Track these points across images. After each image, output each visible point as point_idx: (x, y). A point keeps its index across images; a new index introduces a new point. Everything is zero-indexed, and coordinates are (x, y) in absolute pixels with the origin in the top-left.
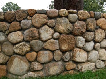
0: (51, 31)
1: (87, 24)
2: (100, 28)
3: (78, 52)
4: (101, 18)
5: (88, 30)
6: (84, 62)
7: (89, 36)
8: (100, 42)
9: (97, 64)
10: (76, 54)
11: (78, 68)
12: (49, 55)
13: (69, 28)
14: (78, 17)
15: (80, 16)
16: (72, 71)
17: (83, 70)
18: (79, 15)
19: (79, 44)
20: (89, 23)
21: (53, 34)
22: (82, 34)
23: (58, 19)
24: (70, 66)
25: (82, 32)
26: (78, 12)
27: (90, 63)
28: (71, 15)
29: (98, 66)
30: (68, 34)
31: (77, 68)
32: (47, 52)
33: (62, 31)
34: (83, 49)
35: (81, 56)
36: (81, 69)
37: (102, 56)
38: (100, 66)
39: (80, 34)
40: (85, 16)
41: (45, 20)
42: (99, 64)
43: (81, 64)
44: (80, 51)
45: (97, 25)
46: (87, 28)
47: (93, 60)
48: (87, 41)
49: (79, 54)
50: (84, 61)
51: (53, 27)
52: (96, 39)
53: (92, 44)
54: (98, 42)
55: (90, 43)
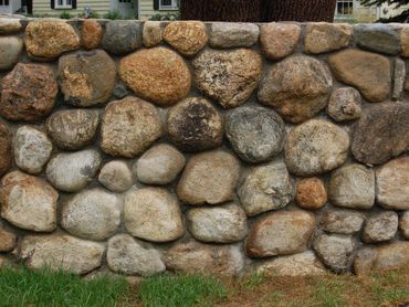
3: (17, 186)
9: (112, 252)
10: (8, 194)
11: (20, 251)
14: (24, 47)
15: (32, 46)
18: (28, 42)
19: (21, 157)
20: (66, 72)
22: (38, 119)
27: (73, 240)
29: (113, 261)
31: (15, 252)
38: (125, 261)
39: (28, 118)
42: (122, 254)
43: (32, 238)
48: (61, 148)
49: (20, 196)
52: (105, 141)
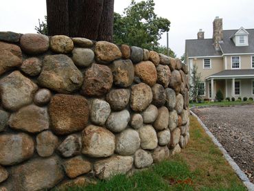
0: (29, 85)
1: (115, 73)
2: (142, 80)
3: (95, 134)
4: (144, 60)
5: (117, 86)
6: (109, 157)
7: (118, 97)
8: (144, 110)
9: (137, 159)
10: (90, 139)
11: (94, 170)
12: (24, 145)
13: (74, 79)
14: (96, 54)
15: (100, 54)
16: (83, 179)
17: (106, 175)
18: (98, 52)
19: (97, 116)
20: (119, 69)
21: (34, 93)
22: (103, 94)
23: (48, 57)
24: (77, 167)
25: (103, 88)
26: (95, 44)
27: (121, 157)
28: (79, 51)
29: (139, 163)
30: (73, 93)
31: (92, 172)
32: (19, 138)
33: (57, 86)
34: (106, 126)
35: (101, 143)
36: (102, 173)
37: (146, 141)
38: (143, 162)
39: (99, 94)
40: (111, 54)
41: (15, 58)
42: (142, 159)
43: (101, 161)
44: (98, 133)
45: (136, 74)
46: (115, 81)
47: (127, 151)
48: (115, 109)
49: (97, 139)
50: (109, 153)
51: (34, 77)
53: (125, 115)
54: (139, 112)
55: (121, 112)
